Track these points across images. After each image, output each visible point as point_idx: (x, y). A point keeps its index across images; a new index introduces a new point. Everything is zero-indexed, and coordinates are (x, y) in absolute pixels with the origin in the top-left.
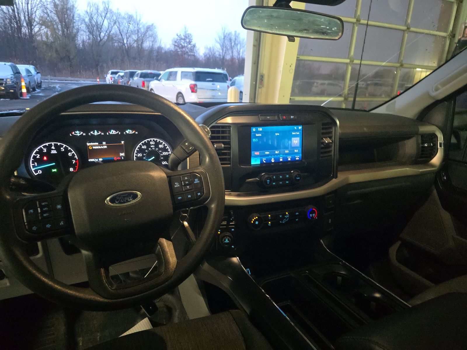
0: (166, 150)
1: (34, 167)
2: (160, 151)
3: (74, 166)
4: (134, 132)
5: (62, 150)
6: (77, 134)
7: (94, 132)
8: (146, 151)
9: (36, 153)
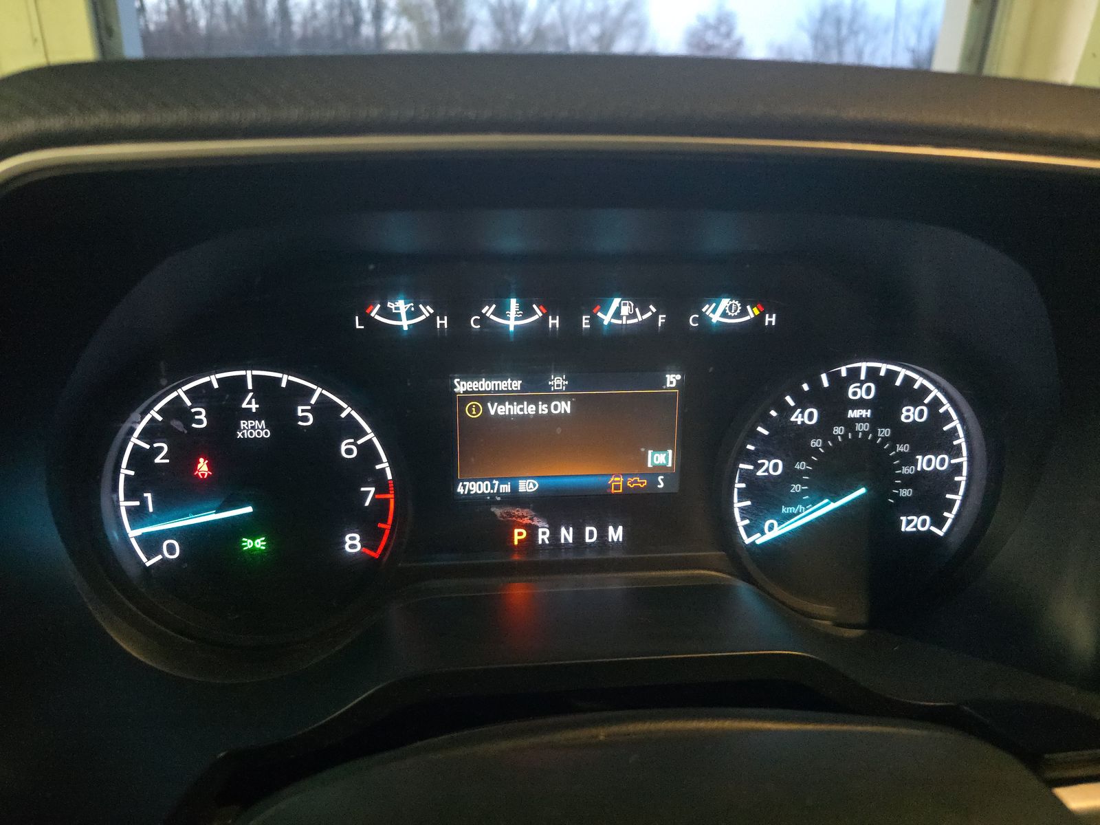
0: (944, 444)
1: (138, 515)
2: (902, 448)
3: (368, 523)
4: (753, 312)
5: (305, 419)
6: (397, 317)
7: (502, 312)
8: (816, 443)
9: (150, 433)
